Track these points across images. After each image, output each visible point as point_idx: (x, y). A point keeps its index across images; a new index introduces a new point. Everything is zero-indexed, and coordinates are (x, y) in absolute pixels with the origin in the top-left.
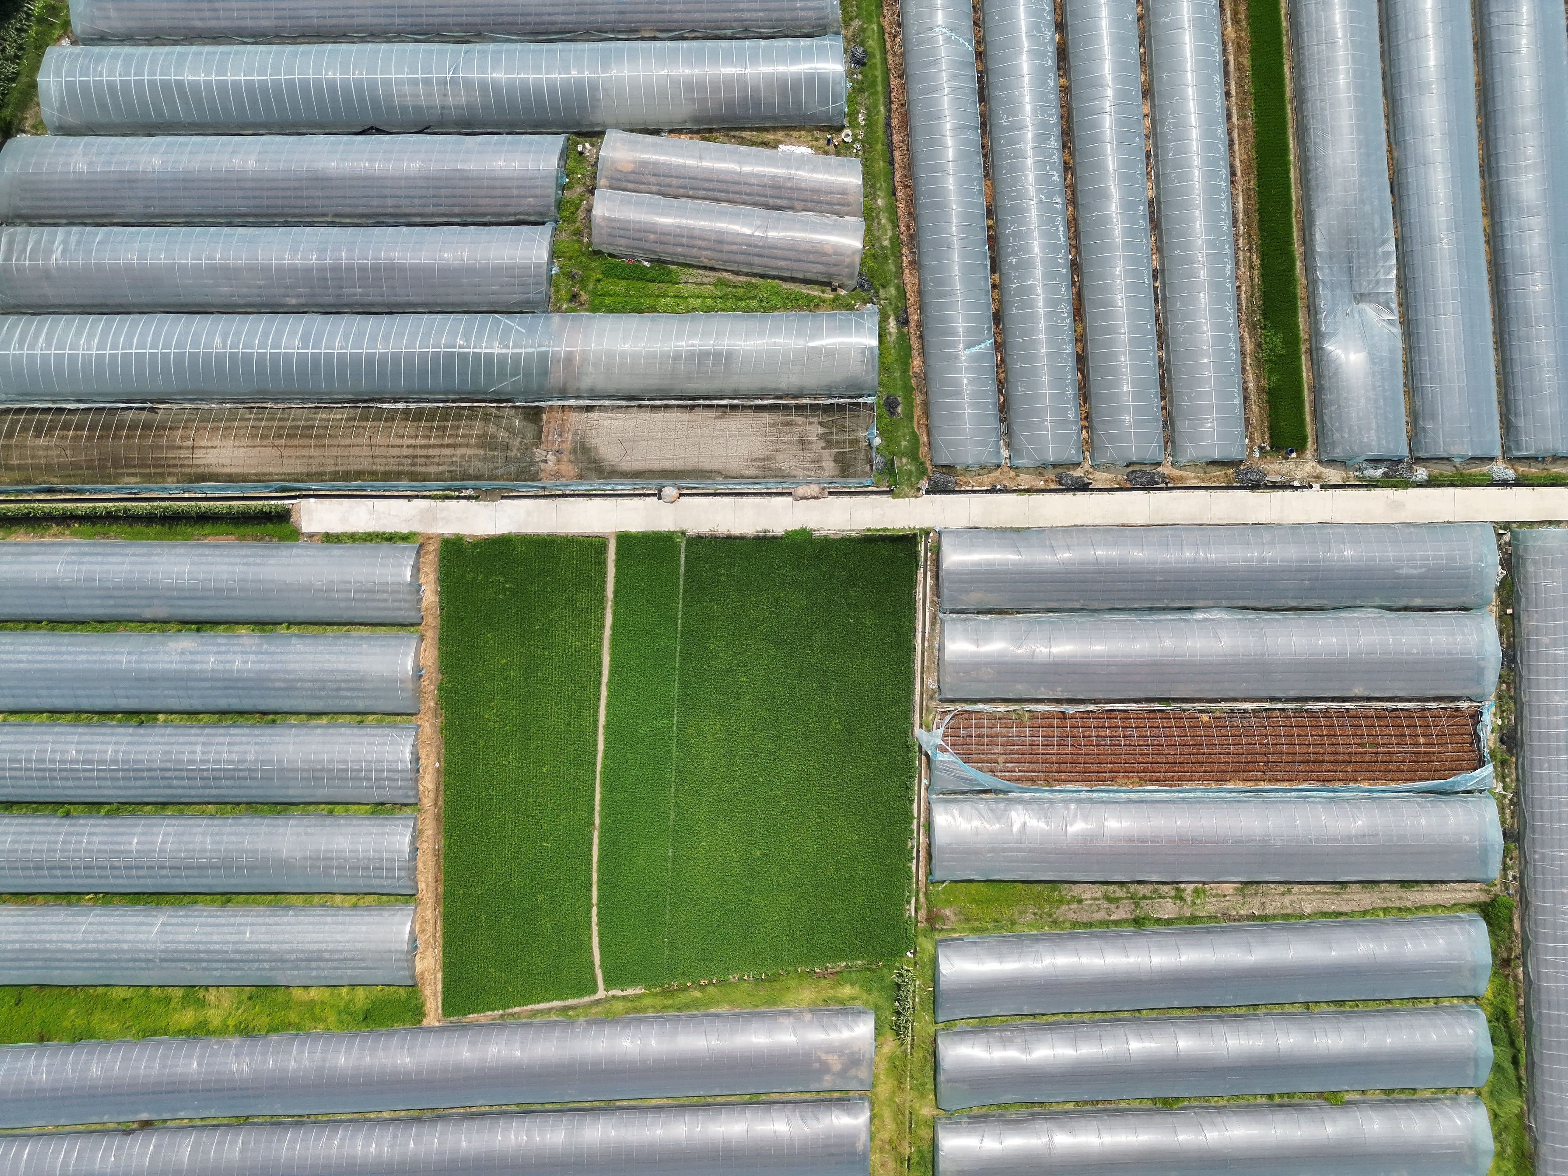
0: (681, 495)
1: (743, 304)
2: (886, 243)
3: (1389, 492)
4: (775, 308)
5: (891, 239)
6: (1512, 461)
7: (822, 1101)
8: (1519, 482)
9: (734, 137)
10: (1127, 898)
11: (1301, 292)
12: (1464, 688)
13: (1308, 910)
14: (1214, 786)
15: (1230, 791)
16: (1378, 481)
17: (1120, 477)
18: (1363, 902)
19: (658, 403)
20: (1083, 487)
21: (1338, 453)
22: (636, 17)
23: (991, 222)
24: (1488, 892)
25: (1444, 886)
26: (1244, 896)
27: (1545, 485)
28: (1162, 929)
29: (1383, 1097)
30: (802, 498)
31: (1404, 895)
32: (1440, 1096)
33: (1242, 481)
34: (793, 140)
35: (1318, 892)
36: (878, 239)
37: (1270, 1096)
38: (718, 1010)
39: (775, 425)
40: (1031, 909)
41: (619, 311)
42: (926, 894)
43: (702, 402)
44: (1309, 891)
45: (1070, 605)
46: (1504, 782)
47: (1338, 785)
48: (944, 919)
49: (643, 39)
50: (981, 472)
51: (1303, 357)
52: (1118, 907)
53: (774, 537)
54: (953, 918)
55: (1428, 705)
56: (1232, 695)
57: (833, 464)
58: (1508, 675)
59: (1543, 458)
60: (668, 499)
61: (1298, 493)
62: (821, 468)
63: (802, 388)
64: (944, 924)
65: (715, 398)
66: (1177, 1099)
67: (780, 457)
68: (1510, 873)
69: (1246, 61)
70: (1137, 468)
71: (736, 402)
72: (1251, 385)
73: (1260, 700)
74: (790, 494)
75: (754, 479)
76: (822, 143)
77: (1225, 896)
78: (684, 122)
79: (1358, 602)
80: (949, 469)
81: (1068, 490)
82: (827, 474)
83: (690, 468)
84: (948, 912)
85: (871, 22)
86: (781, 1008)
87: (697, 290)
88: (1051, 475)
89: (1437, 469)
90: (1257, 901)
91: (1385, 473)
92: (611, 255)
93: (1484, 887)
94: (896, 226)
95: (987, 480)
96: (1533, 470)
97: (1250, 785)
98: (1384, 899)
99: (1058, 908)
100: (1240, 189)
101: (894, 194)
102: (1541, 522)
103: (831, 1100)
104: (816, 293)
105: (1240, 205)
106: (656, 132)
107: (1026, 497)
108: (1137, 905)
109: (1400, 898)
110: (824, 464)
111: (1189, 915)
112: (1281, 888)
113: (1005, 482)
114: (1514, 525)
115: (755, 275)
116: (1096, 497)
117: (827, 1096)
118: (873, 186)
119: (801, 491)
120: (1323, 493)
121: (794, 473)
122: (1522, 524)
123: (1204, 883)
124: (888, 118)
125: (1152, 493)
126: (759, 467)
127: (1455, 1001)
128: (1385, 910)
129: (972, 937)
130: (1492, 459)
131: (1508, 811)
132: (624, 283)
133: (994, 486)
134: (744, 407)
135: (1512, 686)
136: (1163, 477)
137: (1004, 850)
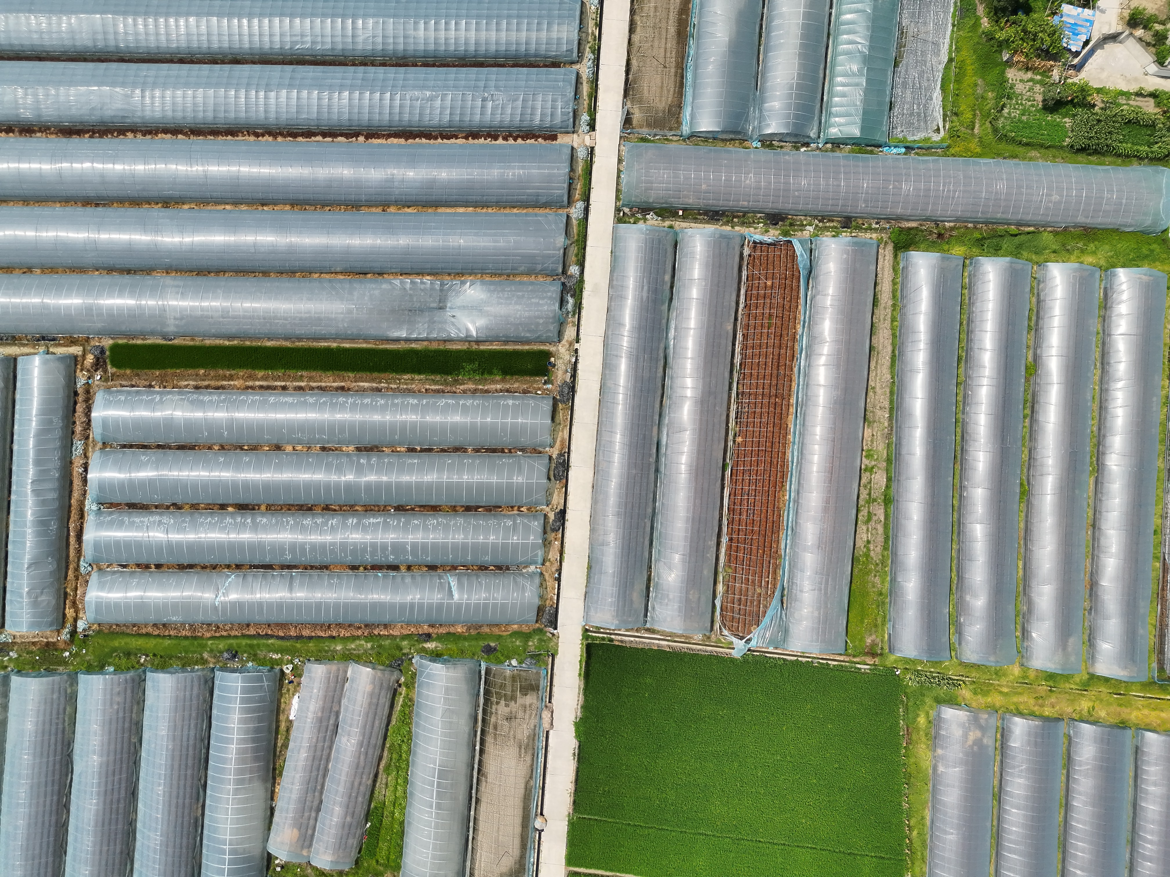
0: (542, 814)
1: (404, 755)
2: (369, 645)
3: (585, 294)
4: (410, 732)
5: (366, 642)
6: (570, 202)
7: (1002, 747)
8: (586, 199)
9: (280, 752)
10: (869, 507)
11: (434, 346)
12: (734, 249)
13: (889, 376)
14: (790, 437)
15: (795, 425)
16: (576, 303)
17: (558, 486)
18: (886, 335)
19: (471, 824)
20: (562, 514)
21: (553, 328)
22: (186, 819)
23: (361, 568)
24: (886, 243)
25: (879, 276)
26: (874, 421)
27: (590, 179)
28: (894, 485)
29: (1033, 332)
30: (552, 724)
31: (883, 305)
32: (1035, 291)
33: (568, 400)
34: (287, 708)
35: (876, 367)
36: (366, 651)
37: (1025, 417)
38: (928, 818)
39: (495, 739)
40: (871, 578)
41: (402, 848)
42: (854, 656)
43: (474, 791)
44: (874, 374)
45: (648, 529)
46: (806, 225)
47: (797, 347)
48: (874, 644)
49: (203, 814)
50: (544, 586)
51: (482, 347)
52: (875, 515)
53: (579, 746)
54: (874, 637)
55: (744, 278)
56: (724, 417)
57: (528, 697)
58: (727, 216)
59: (570, 179)
60: (544, 825)
61: (580, 359)
62: (530, 705)
63: (470, 715)
64: (877, 645)
65: (472, 781)
66: (1021, 484)
67: (519, 736)
68: (874, 226)
69: (260, 373)
70: (552, 473)
71: (476, 766)
72: (499, 387)
73: (730, 397)
74: (548, 732)
75: (534, 757)
76: (291, 686)
77: (873, 435)
78: (266, 790)
79: (664, 321)
80: (540, 610)
81: (563, 525)
82: (535, 701)
83: (521, 804)
84: (869, 641)
85: (206, 646)
86: (931, 772)
87: (392, 789)
88: (551, 536)
89: (572, 258)
90: (879, 413)
91: (571, 296)
92: (359, 852)
93: (882, 246)
94: (358, 638)
95: (551, 583)
96: (579, 187)
97: (792, 410)
98: (885, 320)
99: (872, 559)
100: (354, 384)
101: (334, 637)
102: (618, 184)
103: (1002, 742)
104: (401, 700)
105: (366, 385)
106: (272, 810)
107: (565, 556)
108: (875, 500)
109: (885, 308)
110: (528, 703)
111: (885, 464)
112: (871, 393)
113: (554, 569)
114: (618, 204)
115: (384, 744)
116: (570, 504)
117: (998, 744)
118: (327, 652)
119: (546, 725)
120: (581, 341)
121: (533, 727)
122: (617, 198)
123: (863, 450)
124: (278, 638)
125: (571, 464)
126: (526, 752)
127: (966, 274)
128: (893, 320)
129: (889, 625)
130: (568, 217)
131: (828, 224)
132: (380, 844)
133: (556, 579)
134: (480, 762)
135: (736, 214)
136: (561, 455)
137: (826, 593)
